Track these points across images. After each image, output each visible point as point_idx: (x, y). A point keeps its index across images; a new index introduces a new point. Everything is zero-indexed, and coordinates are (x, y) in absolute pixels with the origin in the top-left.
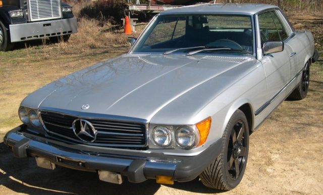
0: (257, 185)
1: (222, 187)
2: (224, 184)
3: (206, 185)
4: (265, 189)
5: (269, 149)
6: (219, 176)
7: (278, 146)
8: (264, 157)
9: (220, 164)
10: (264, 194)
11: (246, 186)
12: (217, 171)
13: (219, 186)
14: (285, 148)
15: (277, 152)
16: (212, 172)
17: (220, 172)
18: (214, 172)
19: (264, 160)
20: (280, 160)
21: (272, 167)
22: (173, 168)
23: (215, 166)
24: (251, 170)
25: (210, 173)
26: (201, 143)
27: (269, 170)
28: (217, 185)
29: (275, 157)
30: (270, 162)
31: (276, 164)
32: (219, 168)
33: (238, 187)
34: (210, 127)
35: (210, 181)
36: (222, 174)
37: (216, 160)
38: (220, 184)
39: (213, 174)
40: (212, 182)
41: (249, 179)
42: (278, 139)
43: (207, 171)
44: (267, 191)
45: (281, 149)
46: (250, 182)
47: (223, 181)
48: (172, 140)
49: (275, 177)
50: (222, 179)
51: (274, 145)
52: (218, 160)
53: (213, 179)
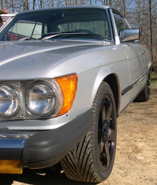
0: (131, 174)
1: (93, 178)
2: (95, 174)
3: (71, 178)
4: (143, 178)
5: (131, 138)
6: (89, 163)
7: (140, 135)
8: (129, 146)
9: (90, 145)
10: (144, 183)
11: (119, 176)
12: (86, 156)
13: (89, 178)
14: (148, 136)
15: (141, 140)
16: (79, 159)
17: (91, 157)
18: (81, 157)
19: (131, 148)
20: (147, 148)
21: (141, 154)
22: (21, 146)
23: (83, 150)
24: (120, 158)
25: (77, 160)
26: (64, 111)
27: (139, 157)
28: (85, 176)
29: (140, 145)
30: (137, 150)
31: (144, 151)
32: (88, 152)
33: (110, 178)
34: (76, 88)
35: (76, 172)
36: (92, 160)
37: (84, 141)
38: (90, 175)
39: (80, 161)
40: (78, 172)
41: (120, 169)
42: (138, 129)
43: (72, 157)
44: (146, 180)
45: (144, 138)
46: (122, 171)
47: (93, 170)
48: (19, 106)
49: (149, 164)
50: (92, 166)
51: (135, 135)
52: (87, 140)
53: (80, 168)
